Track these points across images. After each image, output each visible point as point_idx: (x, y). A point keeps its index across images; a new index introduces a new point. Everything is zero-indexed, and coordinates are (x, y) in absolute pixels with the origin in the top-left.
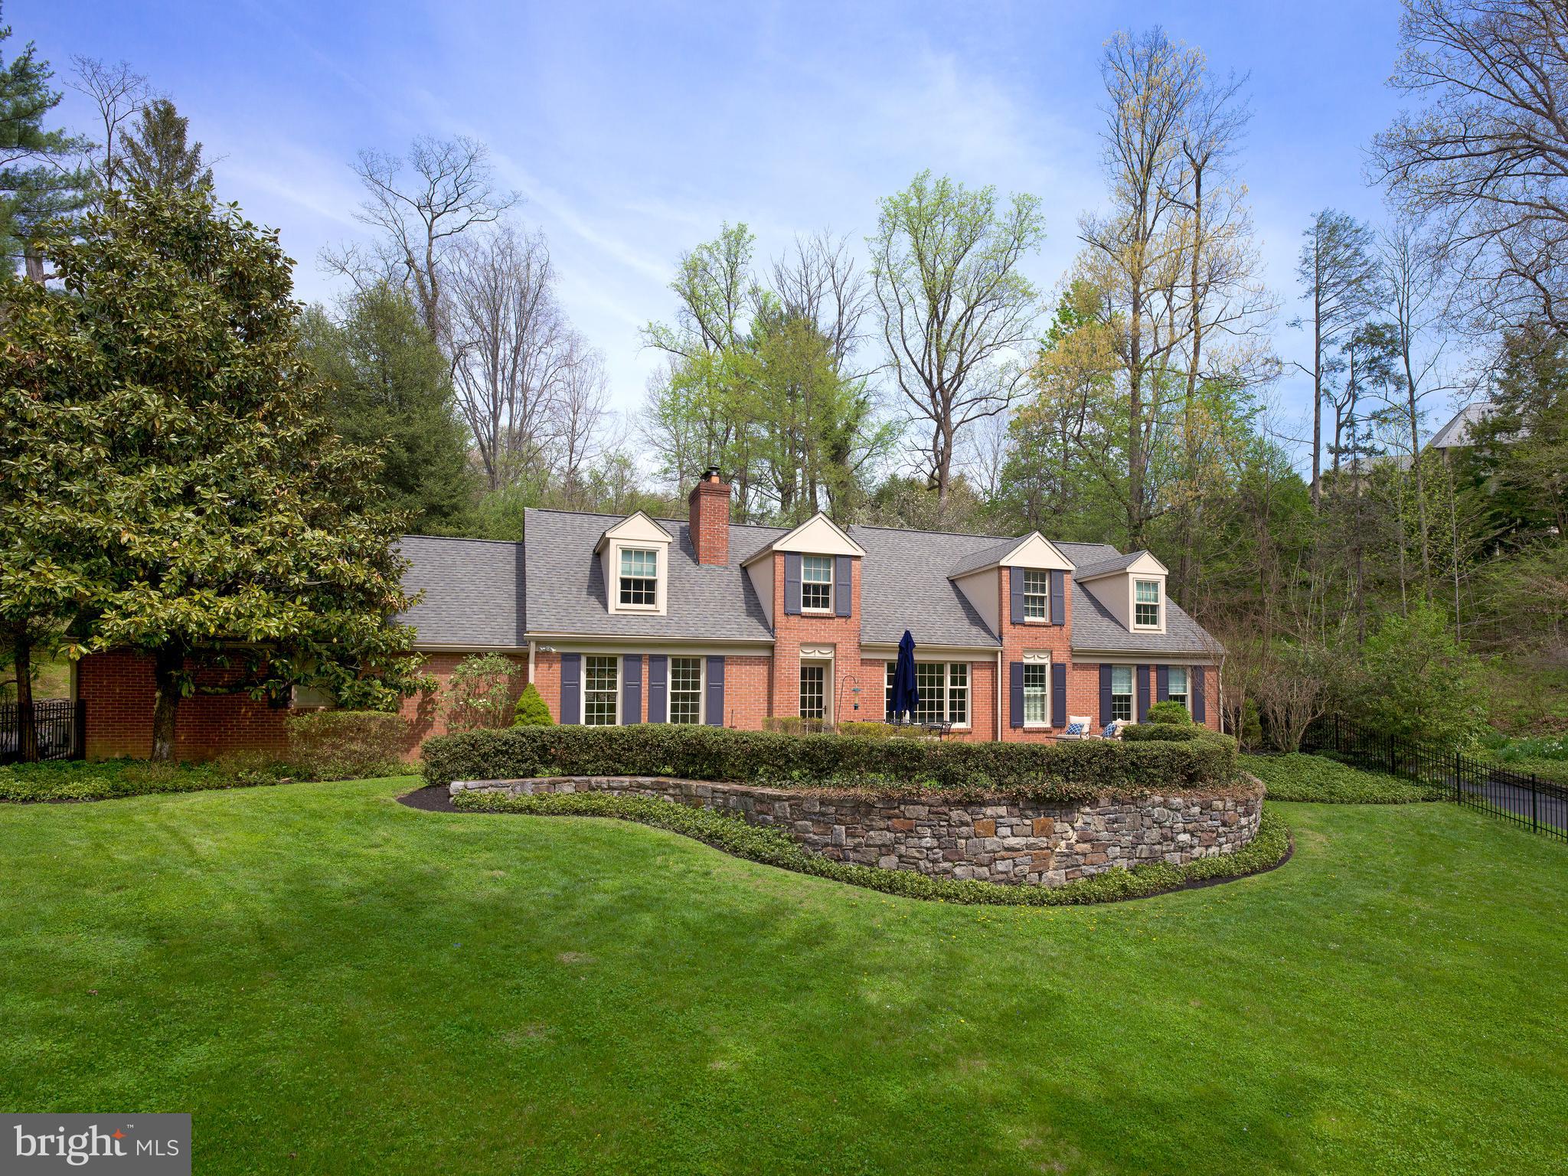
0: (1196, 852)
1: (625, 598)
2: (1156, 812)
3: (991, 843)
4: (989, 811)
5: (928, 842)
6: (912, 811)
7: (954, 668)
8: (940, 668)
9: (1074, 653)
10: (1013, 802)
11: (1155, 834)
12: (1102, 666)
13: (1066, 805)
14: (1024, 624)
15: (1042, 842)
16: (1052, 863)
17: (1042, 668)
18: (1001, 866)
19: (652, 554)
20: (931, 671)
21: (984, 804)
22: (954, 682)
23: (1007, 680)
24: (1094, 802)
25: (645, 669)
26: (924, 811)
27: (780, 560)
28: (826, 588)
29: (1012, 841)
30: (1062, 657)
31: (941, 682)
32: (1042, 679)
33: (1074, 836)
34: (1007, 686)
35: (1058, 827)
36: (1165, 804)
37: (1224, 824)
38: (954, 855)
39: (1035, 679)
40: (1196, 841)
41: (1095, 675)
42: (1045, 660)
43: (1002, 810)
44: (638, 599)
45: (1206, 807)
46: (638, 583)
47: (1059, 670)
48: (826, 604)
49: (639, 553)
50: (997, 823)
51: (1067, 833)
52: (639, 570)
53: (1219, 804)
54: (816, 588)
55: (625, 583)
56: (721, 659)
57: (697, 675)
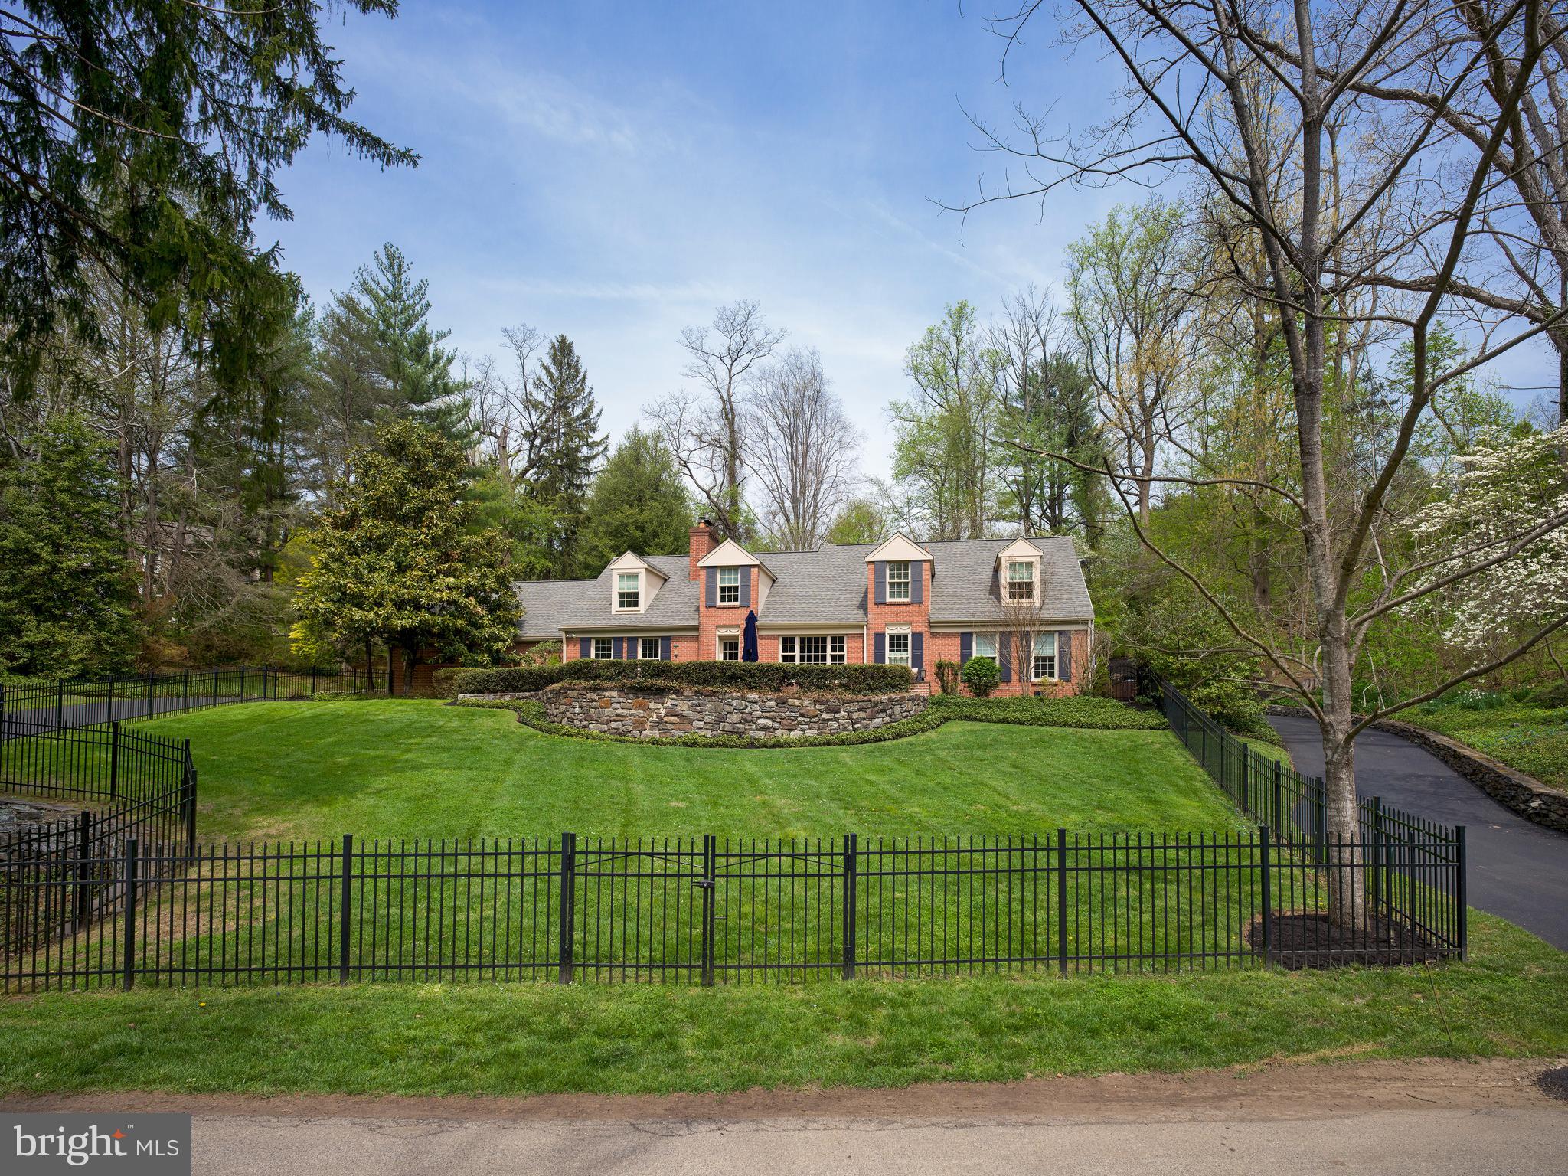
0: (779, 732)
1: (622, 604)
2: (735, 702)
3: (608, 712)
4: (607, 694)
5: (577, 710)
6: (571, 693)
7: (834, 640)
8: (824, 640)
9: (931, 625)
10: (621, 689)
11: (736, 717)
12: (963, 634)
13: (660, 693)
14: (885, 604)
15: (641, 713)
16: (648, 726)
17: (905, 637)
18: (613, 725)
19: (636, 576)
20: (817, 642)
21: (604, 690)
22: (833, 649)
23: (871, 647)
24: (679, 693)
25: (625, 645)
26: (575, 693)
27: (703, 573)
28: (736, 589)
29: (620, 711)
30: (922, 628)
31: (824, 649)
32: (906, 645)
33: (663, 712)
34: (872, 651)
35: (651, 705)
36: (743, 698)
37: (802, 715)
38: (590, 719)
39: (899, 645)
40: (776, 725)
41: (957, 641)
42: (909, 632)
43: (615, 694)
44: (629, 605)
45: (782, 702)
46: (629, 595)
47: (918, 638)
48: (736, 600)
49: (629, 576)
50: (612, 700)
51: (658, 708)
52: (628, 587)
53: (797, 702)
54: (730, 589)
55: (622, 595)
56: (669, 638)
57: (656, 649)
